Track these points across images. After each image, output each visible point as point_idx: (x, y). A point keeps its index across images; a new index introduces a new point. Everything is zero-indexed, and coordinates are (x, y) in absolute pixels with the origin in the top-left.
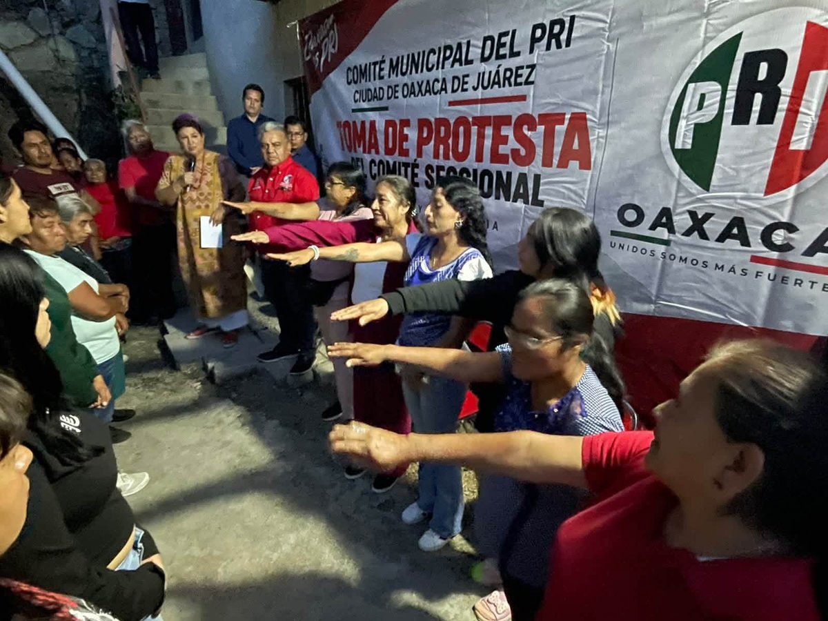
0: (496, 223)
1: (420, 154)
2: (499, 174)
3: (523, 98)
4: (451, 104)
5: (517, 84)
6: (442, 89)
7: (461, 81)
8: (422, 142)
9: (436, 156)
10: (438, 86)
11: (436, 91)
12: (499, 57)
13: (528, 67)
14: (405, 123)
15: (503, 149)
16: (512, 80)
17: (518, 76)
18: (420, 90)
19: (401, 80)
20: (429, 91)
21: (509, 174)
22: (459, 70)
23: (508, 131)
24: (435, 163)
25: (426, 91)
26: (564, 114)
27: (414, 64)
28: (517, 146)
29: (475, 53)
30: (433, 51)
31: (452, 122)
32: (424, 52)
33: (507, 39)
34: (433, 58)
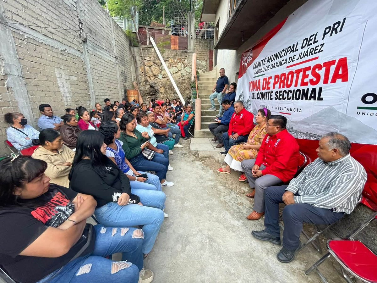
0: (301, 109)
1: (274, 88)
2: (304, 90)
3: (317, 58)
4: (288, 67)
5: (315, 53)
6: (285, 63)
7: (292, 59)
8: (275, 83)
9: (280, 87)
10: (283, 62)
11: (282, 64)
12: (309, 45)
13: (320, 45)
14: (270, 78)
15: (306, 80)
16: (313, 52)
17: (316, 50)
18: (277, 65)
19: (271, 63)
20: (280, 65)
21: (308, 90)
22: (292, 54)
23: (309, 73)
24: (279, 90)
25: (279, 65)
26: (335, 60)
27: (276, 56)
28: (312, 77)
29: (299, 47)
30: (283, 50)
31: (287, 74)
32: (280, 52)
33: (313, 37)
34: (283, 53)
